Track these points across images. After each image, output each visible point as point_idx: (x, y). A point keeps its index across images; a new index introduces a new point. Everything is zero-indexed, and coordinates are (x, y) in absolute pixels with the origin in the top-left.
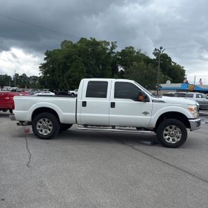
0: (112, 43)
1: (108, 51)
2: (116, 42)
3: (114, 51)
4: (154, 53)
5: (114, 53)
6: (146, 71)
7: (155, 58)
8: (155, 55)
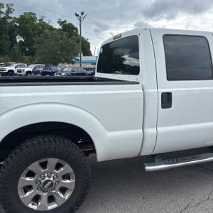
0: (7, 5)
1: (2, 16)
2: (12, 5)
3: (10, 15)
4: (58, 22)
5: (11, 18)
6: (61, 41)
7: (60, 28)
8: (60, 25)
